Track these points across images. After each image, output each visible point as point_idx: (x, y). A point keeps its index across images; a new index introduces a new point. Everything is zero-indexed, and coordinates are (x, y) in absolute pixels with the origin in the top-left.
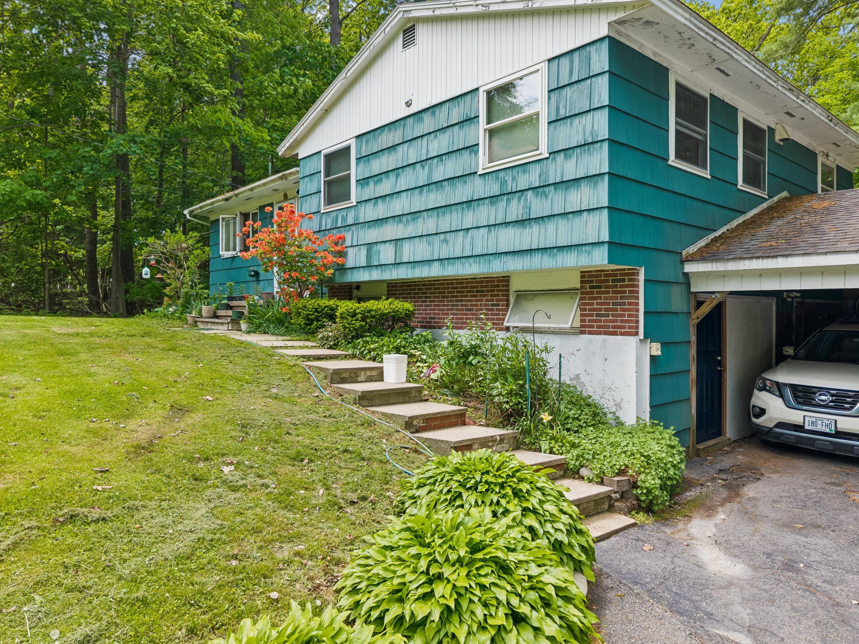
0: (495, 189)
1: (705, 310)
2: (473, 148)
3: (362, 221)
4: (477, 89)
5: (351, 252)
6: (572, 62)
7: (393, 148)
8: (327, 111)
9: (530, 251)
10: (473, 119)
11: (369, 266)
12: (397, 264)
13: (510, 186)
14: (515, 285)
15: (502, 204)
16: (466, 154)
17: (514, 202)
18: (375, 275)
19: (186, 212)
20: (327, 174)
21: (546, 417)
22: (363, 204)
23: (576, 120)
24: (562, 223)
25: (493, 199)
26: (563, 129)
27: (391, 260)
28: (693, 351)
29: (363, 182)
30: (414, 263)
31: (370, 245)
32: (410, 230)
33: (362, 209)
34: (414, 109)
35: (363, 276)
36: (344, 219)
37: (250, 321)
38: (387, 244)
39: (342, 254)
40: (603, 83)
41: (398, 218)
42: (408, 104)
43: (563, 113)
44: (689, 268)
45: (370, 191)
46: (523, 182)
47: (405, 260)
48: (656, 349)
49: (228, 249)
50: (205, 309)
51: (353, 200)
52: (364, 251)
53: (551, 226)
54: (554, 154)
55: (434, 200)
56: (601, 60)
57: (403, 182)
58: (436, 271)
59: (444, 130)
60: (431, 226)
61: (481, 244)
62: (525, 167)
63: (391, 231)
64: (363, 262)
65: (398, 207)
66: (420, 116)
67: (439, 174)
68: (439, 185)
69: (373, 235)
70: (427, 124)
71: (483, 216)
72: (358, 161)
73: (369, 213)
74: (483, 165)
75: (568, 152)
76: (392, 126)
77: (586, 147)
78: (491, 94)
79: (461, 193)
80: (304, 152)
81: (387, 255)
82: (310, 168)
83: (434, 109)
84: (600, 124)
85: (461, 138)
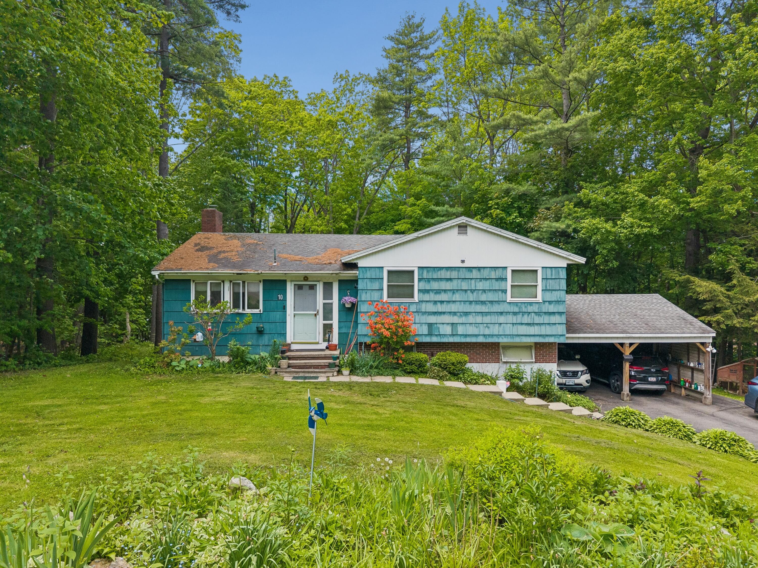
0: (516, 310)
2: (504, 291)
3: (424, 311)
4: (506, 267)
6: (552, 271)
7: (450, 279)
9: (534, 335)
10: (501, 279)
11: (430, 334)
12: (453, 335)
13: (524, 310)
15: (520, 316)
16: (500, 293)
17: (526, 316)
18: (435, 339)
20: (390, 281)
22: (424, 303)
23: (554, 292)
24: (547, 326)
25: (515, 314)
26: (548, 294)
27: (448, 332)
29: (425, 291)
30: (466, 336)
31: (430, 325)
32: (463, 319)
33: (424, 305)
34: (466, 265)
35: (426, 340)
36: (408, 308)
38: (445, 325)
40: (564, 282)
41: (455, 313)
42: (463, 261)
43: (548, 288)
45: (429, 297)
46: (530, 309)
47: (460, 333)
51: (416, 299)
52: (425, 327)
53: (543, 327)
54: (544, 302)
55: (479, 308)
56: (563, 274)
57: (457, 297)
58: (481, 339)
59: (486, 279)
60: (479, 319)
61: (509, 330)
62: (531, 304)
63: (447, 319)
64: (426, 332)
65: (453, 308)
66: (470, 269)
67: (483, 297)
68: (483, 303)
69: (432, 319)
70: (475, 274)
71: (511, 319)
72: (420, 280)
73: (425, 307)
74: (509, 299)
75: (550, 302)
76: (448, 269)
77: (558, 302)
78: (513, 271)
79: (496, 308)
80: (362, 264)
81: (446, 330)
82: (372, 274)
83: (479, 269)
84: (563, 295)
85: (497, 285)
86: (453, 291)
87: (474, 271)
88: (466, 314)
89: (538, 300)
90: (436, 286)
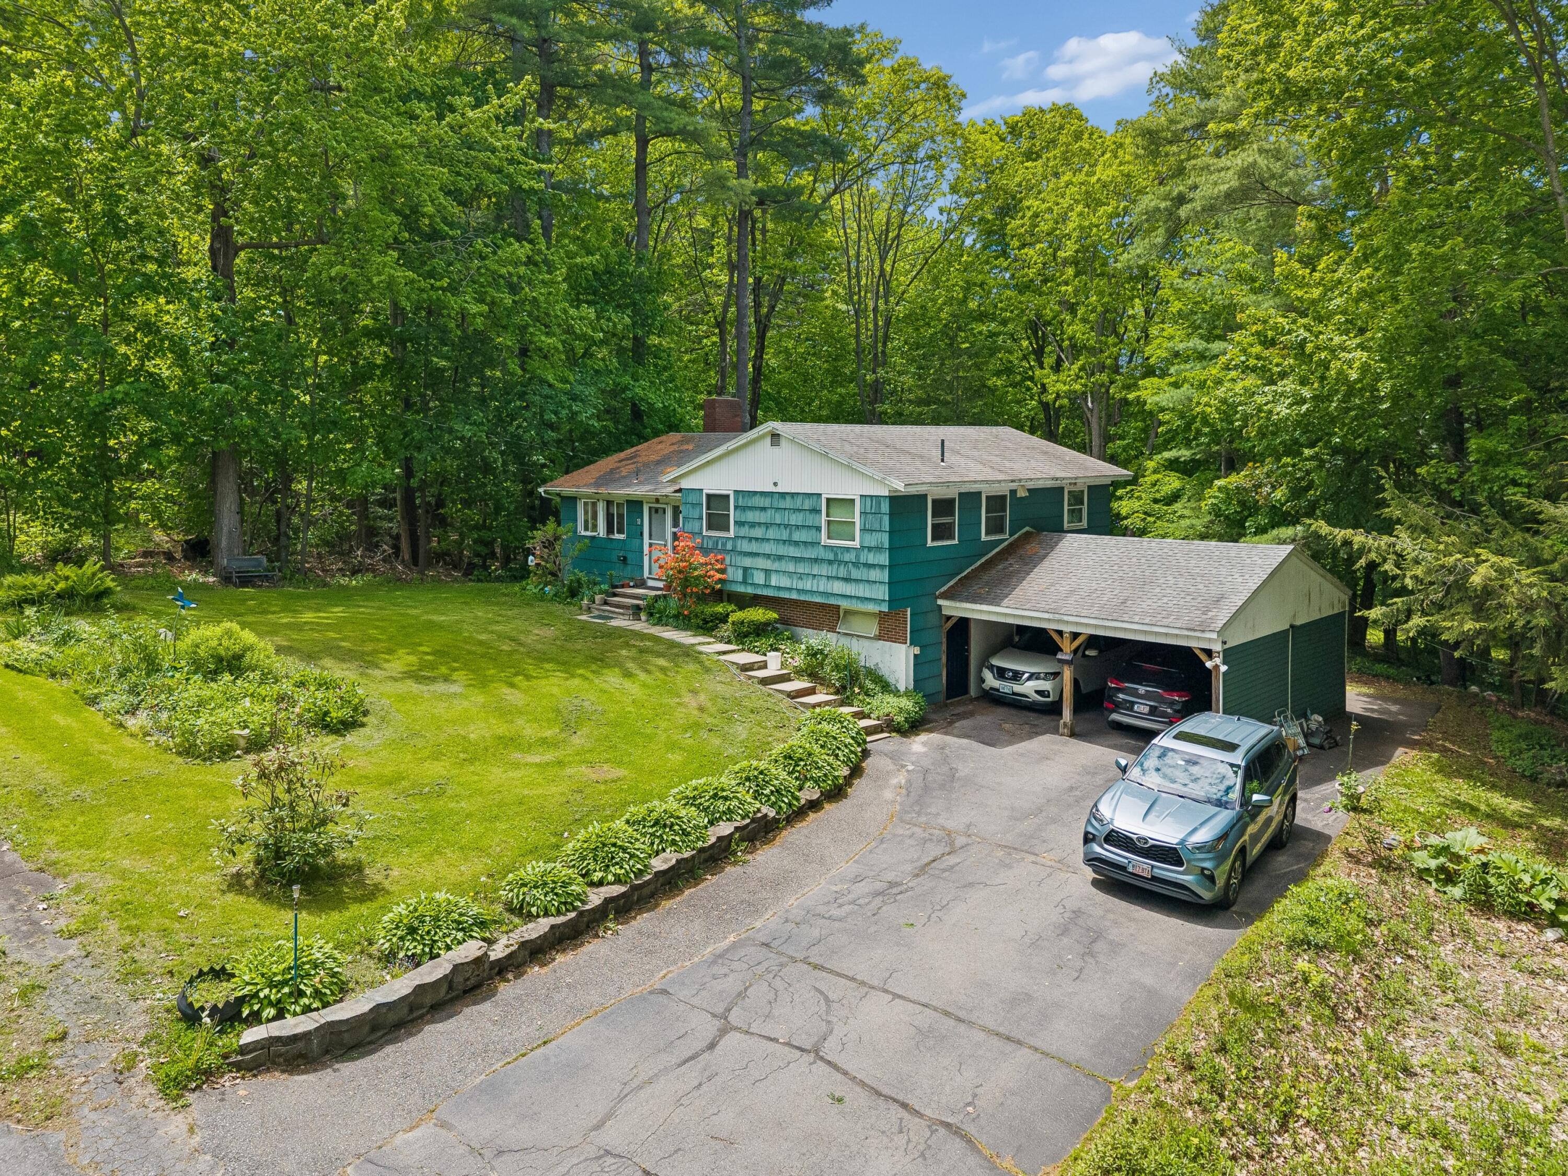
0: (831, 557)
1: (950, 624)
2: (819, 529)
3: (739, 550)
4: (821, 495)
5: (730, 570)
6: (872, 502)
7: (763, 509)
8: (708, 463)
9: (851, 596)
10: (816, 511)
11: (744, 582)
12: (766, 586)
13: (840, 558)
14: (843, 612)
15: (835, 567)
16: (814, 531)
17: (842, 567)
18: (750, 590)
19: (541, 490)
20: (708, 508)
21: (857, 690)
22: (740, 539)
23: (874, 533)
24: (866, 585)
25: (830, 562)
26: (868, 536)
27: (762, 582)
28: (944, 647)
29: (740, 524)
30: (779, 588)
31: (745, 570)
32: (776, 566)
33: (739, 542)
34: (780, 489)
35: (741, 589)
36: (724, 545)
37: (650, 616)
38: (759, 571)
39: (722, 571)
40: (886, 519)
41: (768, 556)
42: (775, 484)
43: (867, 527)
44: (940, 602)
45: (744, 531)
46: (847, 557)
47: (773, 584)
48: (917, 650)
49: (586, 529)
51: (732, 534)
52: (740, 572)
53: (861, 586)
54: (863, 547)
55: (793, 551)
56: (885, 507)
57: (772, 533)
58: (794, 596)
59: (799, 510)
60: (791, 567)
61: (823, 586)
62: (848, 549)
63: (762, 563)
64: (740, 579)
65: (767, 548)
66: (783, 495)
67: (797, 536)
68: (796, 543)
69: (748, 562)
70: (788, 503)
71: (824, 570)
72: (736, 507)
73: (745, 546)
74: (824, 540)
75: (870, 549)
76: (763, 494)
77: (878, 549)
78: (828, 500)
79: (810, 553)
80: (685, 484)
81: (759, 578)
82: (692, 498)
83: (793, 495)
84: (885, 539)
85: (810, 520)
86: (767, 525)
87: (788, 498)
88: (780, 558)
89: (856, 544)
90: (751, 516)
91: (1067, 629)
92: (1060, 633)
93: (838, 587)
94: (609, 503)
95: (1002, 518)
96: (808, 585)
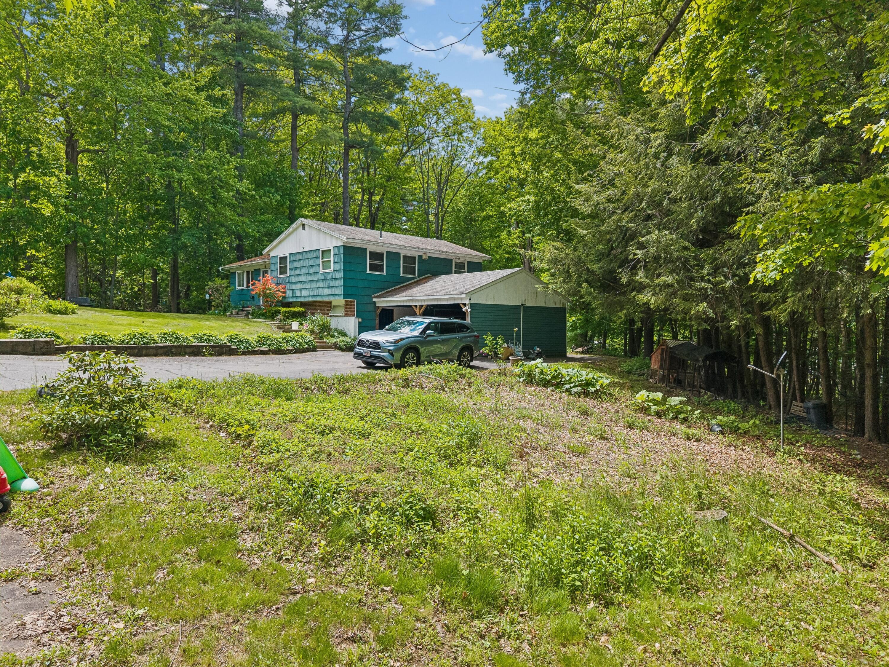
0: (323, 278)
1: (379, 310)
2: (319, 265)
3: (291, 282)
4: (319, 249)
5: (287, 292)
6: (337, 249)
7: (299, 260)
8: (280, 242)
9: (330, 295)
10: (318, 257)
11: (293, 297)
12: (300, 296)
13: (326, 277)
14: (333, 304)
15: (324, 282)
16: (317, 267)
17: (327, 282)
18: (294, 300)
19: (220, 269)
20: (280, 264)
21: (326, 334)
22: (291, 276)
23: (338, 264)
24: (335, 288)
25: (323, 280)
29: (291, 269)
30: (305, 297)
31: (293, 290)
32: (304, 286)
33: (291, 278)
34: (305, 250)
35: (291, 300)
36: (285, 280)
37: (252, 315)
38: (298, 290)
39: (284, 292)
40: (342, 256)
41: (301, 282)
42: (304, 248)
44: (374, 300)
45: (293, 272)
46: (329, 277)
47: (303, 295)
48: (360, 320)
49: (239, 286)
50: (234, 311)
51: (288, 275)
52: (291, 292)
54: (334, 271)
55: (310, 278)
56: (342, 251)
57: (303, 271)
58: (310, 299)
59: (312, 258)
60: (309, 286)
61: (320, 292)
62: (329, 273)
63: (299, 286)
64: (291, 295)
65: (301, 279)
66: (306, 252)
67: (311, 271)
68: (311, 274)
69: (294, 287)
70: (308, 256)
71: (321, 284)
72: (290, 262)
73: (293, 279)
74: (321, 271)
75: (336, 271)
76: (299, 253)
77: (340, 270)
78: (323, 252)
79: (316, 278)
80: (272, 254)
81: (298, 293)
82: (274, 261)
83: (310, 251)
84: (341, 265)
85: (316, 262)
86: (301, 268)
87: (308, 253)
88: (305, 282)
89: (332, 270)
90: (296, 265)
91: (418, 304)
92: (416, 306)
93: (326, 291)
94: (248, 272)
95: (414, 268)
96: (315, 293)
